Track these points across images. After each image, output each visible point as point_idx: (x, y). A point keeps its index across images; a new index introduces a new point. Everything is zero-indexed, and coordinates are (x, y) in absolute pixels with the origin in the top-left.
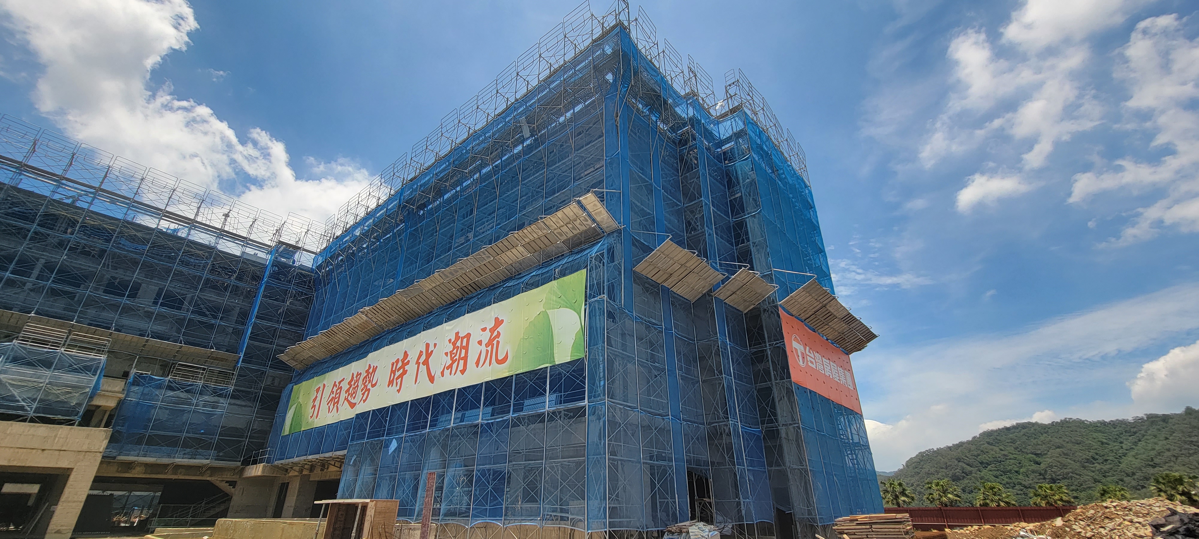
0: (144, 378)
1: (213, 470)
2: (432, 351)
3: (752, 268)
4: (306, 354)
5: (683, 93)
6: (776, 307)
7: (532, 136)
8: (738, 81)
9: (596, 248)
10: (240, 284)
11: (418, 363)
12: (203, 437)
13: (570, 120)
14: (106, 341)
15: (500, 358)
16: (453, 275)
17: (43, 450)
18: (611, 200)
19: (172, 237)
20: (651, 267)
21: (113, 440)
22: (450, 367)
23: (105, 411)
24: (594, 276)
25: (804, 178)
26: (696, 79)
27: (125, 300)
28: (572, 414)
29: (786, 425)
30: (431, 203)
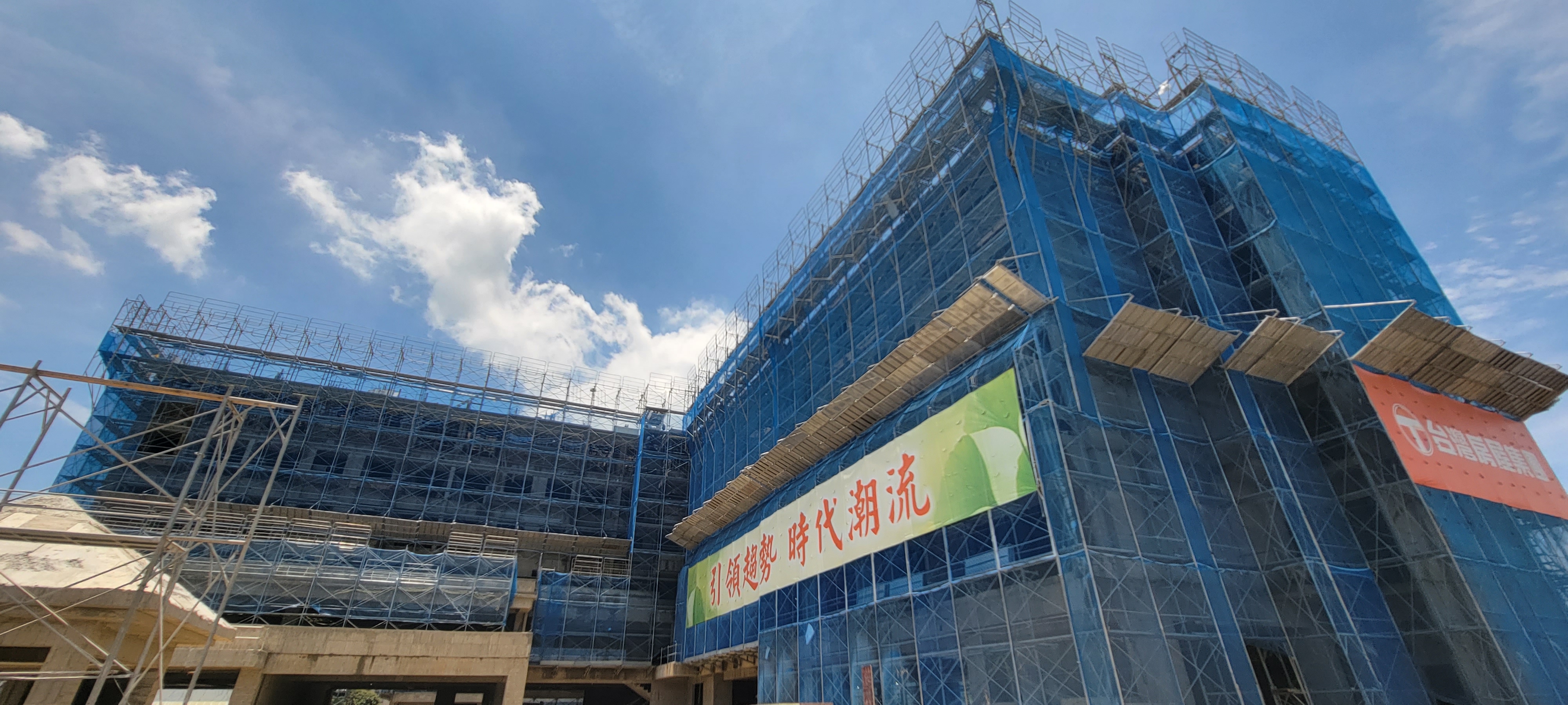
0: (550, 576)
1: (627, 672)
2: (833, 509)
3: (1284, 313)
4: (695, 530)
5: (1100, 92)
6: (1347, 365)
7: (901, 213)
8: (1186, 46)
9: (1021, 337)
10: (619, 462)
11: (818, 526)
12: (612, 635)
13: (947, 178)
14: (513, 540)
15: (920, 506)
16: (839, 409)
17: (481, 659)
18: (1027, 267)
19: (550, 423)
20: (1111, 347)
21: (535, 643)
22: (858, 526)
23: (524, 614)
24: (1027, 375)
25: (1344, 151)
26: (1116, 66)
27: (522, 496)
28: (1036, 573)
29: (1420, 557)
30: (796, 327)
